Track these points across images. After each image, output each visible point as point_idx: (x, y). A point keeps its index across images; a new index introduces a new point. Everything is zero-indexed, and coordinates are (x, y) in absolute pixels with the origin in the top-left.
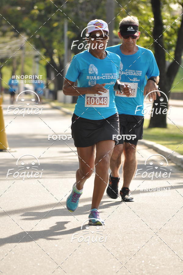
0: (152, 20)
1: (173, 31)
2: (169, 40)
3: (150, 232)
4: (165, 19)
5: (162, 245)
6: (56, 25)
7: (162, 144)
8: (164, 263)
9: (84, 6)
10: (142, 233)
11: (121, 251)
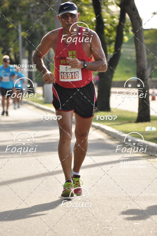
0: (94, 19)
1: (113, 29)
2: (110, 36)
3: (102, 199)
4: (105, 18)
5: (114, 210)
6: (11, 26)
7: (108, 125)
8: (116, 225)
9: (35, 10)
10: (95, 200)
11: (79, 216)
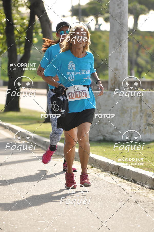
0: (4, 20)
1: (23, 30)
2: (19, 37)
4: (15, 19)
7: (17, 125)
8: (21, 223)
